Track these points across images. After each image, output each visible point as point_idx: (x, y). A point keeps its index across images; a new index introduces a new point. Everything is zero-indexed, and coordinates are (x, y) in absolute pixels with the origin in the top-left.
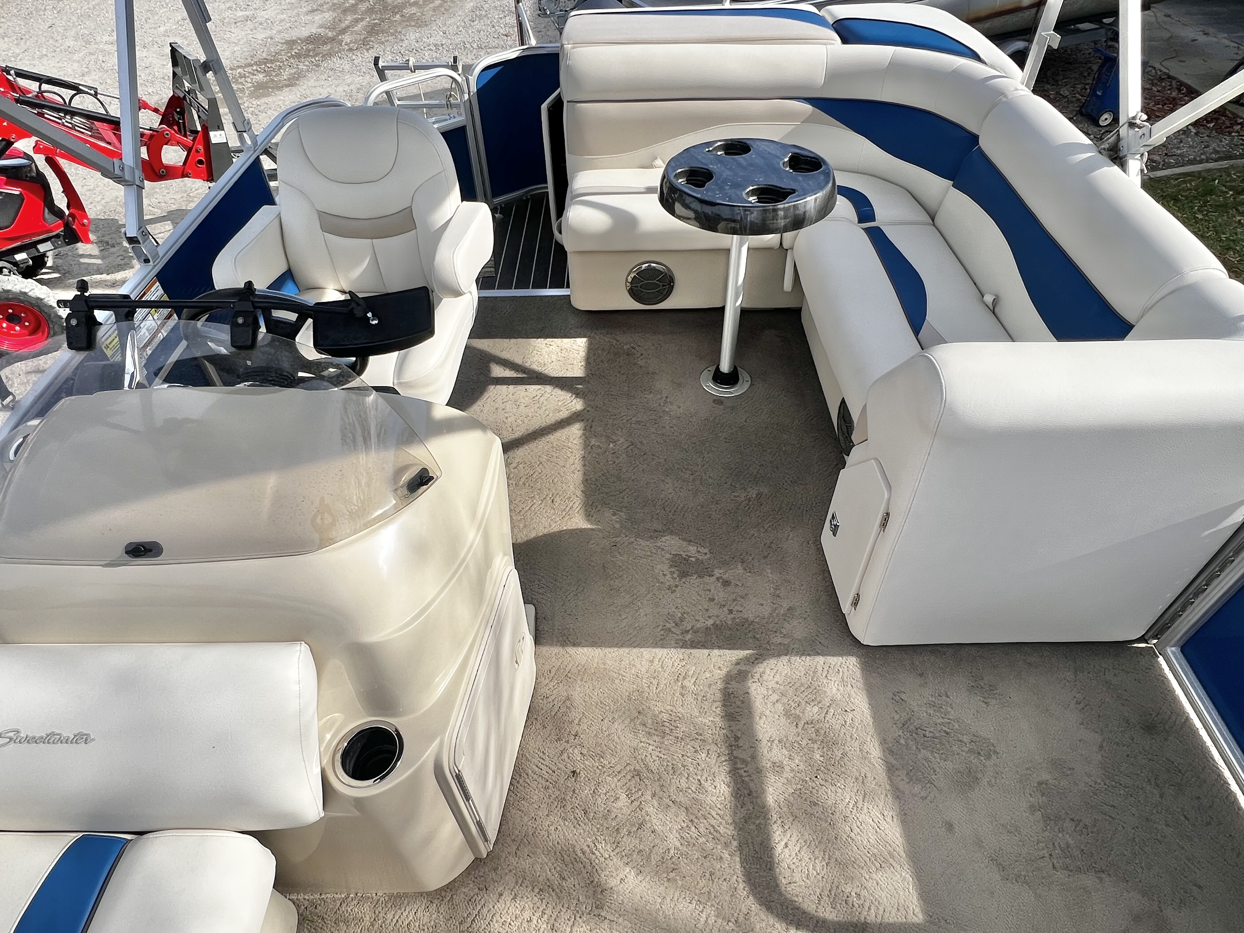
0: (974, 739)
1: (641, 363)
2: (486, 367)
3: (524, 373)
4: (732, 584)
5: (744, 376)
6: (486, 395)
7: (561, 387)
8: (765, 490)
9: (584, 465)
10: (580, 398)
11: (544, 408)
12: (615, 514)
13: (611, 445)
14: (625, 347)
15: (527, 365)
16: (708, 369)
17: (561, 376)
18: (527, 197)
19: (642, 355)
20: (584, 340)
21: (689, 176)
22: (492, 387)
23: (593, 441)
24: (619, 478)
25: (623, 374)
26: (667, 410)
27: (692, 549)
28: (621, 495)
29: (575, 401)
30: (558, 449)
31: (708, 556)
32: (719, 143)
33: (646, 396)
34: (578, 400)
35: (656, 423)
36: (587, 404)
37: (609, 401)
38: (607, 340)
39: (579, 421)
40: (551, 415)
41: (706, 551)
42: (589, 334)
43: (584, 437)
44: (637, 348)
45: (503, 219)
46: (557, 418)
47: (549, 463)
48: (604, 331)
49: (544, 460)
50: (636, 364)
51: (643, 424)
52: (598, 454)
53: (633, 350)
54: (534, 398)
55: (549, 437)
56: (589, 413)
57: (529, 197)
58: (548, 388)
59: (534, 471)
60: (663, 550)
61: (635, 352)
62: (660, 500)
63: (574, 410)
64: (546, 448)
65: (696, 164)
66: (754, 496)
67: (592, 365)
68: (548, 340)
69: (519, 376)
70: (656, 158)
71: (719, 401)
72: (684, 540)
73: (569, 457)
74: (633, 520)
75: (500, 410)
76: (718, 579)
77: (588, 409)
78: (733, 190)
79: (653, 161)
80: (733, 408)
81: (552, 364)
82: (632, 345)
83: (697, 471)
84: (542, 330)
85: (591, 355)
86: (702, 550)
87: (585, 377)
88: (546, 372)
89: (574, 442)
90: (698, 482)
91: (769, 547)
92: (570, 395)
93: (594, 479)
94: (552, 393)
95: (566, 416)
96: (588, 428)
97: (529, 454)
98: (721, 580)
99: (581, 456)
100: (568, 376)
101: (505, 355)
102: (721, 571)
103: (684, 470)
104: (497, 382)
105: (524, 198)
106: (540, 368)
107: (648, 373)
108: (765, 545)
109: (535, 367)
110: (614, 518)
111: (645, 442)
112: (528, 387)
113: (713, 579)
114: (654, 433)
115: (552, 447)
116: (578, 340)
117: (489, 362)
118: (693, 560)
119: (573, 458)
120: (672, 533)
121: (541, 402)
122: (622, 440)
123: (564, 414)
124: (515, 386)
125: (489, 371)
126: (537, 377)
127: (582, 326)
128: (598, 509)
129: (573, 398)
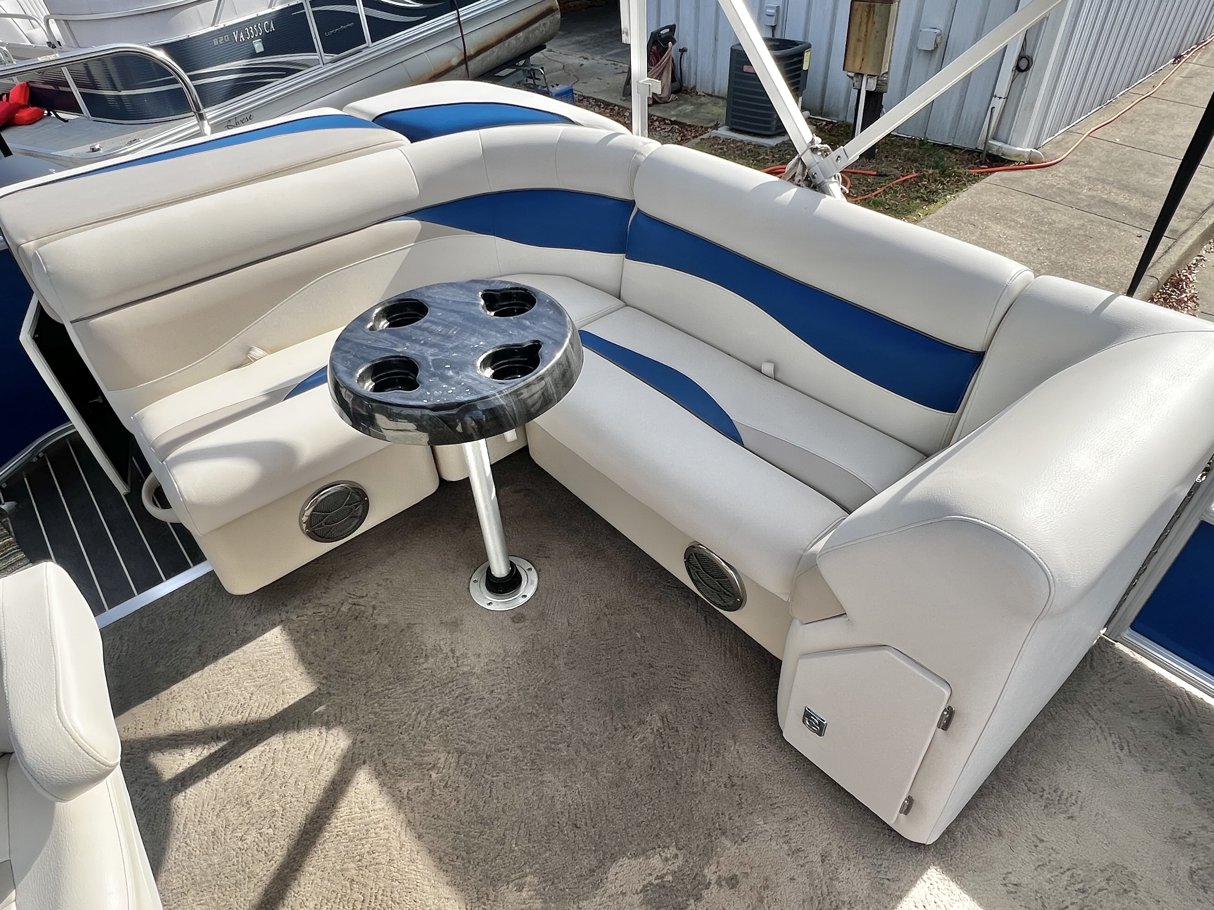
0: (1107, 874)
1: (383, 620)
2: (147, 768)
3: (218, 739)
4: (740, 877)
5: (523, 566)
6: (178, 821)
7: (294, 729)
8: (665, 707)
9: (420, 837)
10: (333, 726)
11: (292, 781)
12: (520, 889)
13: (434, 775)
14: (344, 609)
15: (214, 723)
16: (473, 579)
17: (281, 709)
18: (38, 457)
19: (374, 608)
20: (276, 631)
21: (373, 376)
22: (180, 800)
23: (405, 786)
24: (482, 821)
25: (369, 652)
26: (466, 669)
27: (656, 861)
28: (507, 847)
29: (331, 738)
30: (361, 836)
31: (681, 857)
32: (377, 310)
33: (424, 666)
34: (334, 731)
35: (467, 699)
36: (353, 732)
37: (381, 705)
38: (310, 613)
39: (358, 766)
40: (311, 785)
41: (673, 850)
42: (277, 618)
43: (385, 788)
44: (361, 601)
45: (16, 506)
46: (323, 784)
47: (365, 872)
48: (297, 602)
49: (353, 871)
50: (375, 626)
51: (451, 712)
52: (426, 803)
53: (358, 607)
54: (263, 773)
55: (333, 825)
56: (365, 744)
57: (41, 455)
58: (276, 742)
59: (351, 905)
60: (624, 894)
61: (363, 608)
62: (560, 815)
63: (339, 752)
64: (342, 848)
65: (377, 357)
66: (660, 724)
67: (316, 663)
68: (220, 661)
69: (213, 750)
70: (251, 349)
71: (517, 616)
72: (635, 856)
73: (388, 839)
74: (551, 876)
75: (221, 833)
76: (719, 883)
77: (359, 738)
78: (462, 374)
79: (248, 353)
80: (542, 615)
81: (254, 697)
82: (350, 600)
83: (571, 736)
84: (200, 652)
85: (304, 649)
86: (668, 853)
87: (319, 689)
88: (254, 716)
89: (377, 807)
90: (584, 752)
91: (733, 786)
92: (317, 732)
93: (449, 850)
94: (287, 746)
95: (336, 771)
96: (380, 768)
97: (322, 879)
98: (723, 883)
99: (404, 825)
100: (292, 702)
101: (164, 729)
102: (713, 868)
103: (553, 746)
104: (182, 786)
105: (35, 459)
106: (240, 717)
107: (403, 630)
108: (725, 786)
109: (231, 719)
110: (524, 894)
111: (474, 738)
112: (240, 760)
113: (714, 888)
114: (476, 716)
115: (350, 841)
116: (267, 635)
117: (145, 758)
118: (670, 878)
119: (394, 835)
120: (614, 858)
121: (281, 775)
122: (443, 757)
123: (329, 771)
124: (219, 772)
125: (155, 773)
126: (245, 734)
127: (259, 611)
128: (492, 898)
129: (324, 734)
